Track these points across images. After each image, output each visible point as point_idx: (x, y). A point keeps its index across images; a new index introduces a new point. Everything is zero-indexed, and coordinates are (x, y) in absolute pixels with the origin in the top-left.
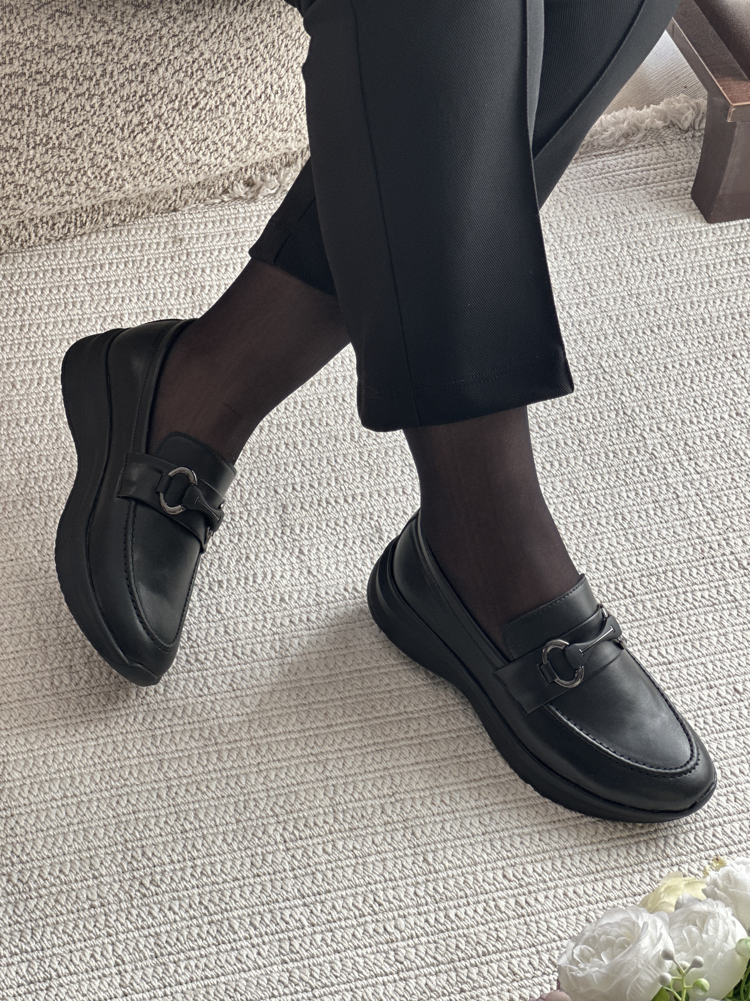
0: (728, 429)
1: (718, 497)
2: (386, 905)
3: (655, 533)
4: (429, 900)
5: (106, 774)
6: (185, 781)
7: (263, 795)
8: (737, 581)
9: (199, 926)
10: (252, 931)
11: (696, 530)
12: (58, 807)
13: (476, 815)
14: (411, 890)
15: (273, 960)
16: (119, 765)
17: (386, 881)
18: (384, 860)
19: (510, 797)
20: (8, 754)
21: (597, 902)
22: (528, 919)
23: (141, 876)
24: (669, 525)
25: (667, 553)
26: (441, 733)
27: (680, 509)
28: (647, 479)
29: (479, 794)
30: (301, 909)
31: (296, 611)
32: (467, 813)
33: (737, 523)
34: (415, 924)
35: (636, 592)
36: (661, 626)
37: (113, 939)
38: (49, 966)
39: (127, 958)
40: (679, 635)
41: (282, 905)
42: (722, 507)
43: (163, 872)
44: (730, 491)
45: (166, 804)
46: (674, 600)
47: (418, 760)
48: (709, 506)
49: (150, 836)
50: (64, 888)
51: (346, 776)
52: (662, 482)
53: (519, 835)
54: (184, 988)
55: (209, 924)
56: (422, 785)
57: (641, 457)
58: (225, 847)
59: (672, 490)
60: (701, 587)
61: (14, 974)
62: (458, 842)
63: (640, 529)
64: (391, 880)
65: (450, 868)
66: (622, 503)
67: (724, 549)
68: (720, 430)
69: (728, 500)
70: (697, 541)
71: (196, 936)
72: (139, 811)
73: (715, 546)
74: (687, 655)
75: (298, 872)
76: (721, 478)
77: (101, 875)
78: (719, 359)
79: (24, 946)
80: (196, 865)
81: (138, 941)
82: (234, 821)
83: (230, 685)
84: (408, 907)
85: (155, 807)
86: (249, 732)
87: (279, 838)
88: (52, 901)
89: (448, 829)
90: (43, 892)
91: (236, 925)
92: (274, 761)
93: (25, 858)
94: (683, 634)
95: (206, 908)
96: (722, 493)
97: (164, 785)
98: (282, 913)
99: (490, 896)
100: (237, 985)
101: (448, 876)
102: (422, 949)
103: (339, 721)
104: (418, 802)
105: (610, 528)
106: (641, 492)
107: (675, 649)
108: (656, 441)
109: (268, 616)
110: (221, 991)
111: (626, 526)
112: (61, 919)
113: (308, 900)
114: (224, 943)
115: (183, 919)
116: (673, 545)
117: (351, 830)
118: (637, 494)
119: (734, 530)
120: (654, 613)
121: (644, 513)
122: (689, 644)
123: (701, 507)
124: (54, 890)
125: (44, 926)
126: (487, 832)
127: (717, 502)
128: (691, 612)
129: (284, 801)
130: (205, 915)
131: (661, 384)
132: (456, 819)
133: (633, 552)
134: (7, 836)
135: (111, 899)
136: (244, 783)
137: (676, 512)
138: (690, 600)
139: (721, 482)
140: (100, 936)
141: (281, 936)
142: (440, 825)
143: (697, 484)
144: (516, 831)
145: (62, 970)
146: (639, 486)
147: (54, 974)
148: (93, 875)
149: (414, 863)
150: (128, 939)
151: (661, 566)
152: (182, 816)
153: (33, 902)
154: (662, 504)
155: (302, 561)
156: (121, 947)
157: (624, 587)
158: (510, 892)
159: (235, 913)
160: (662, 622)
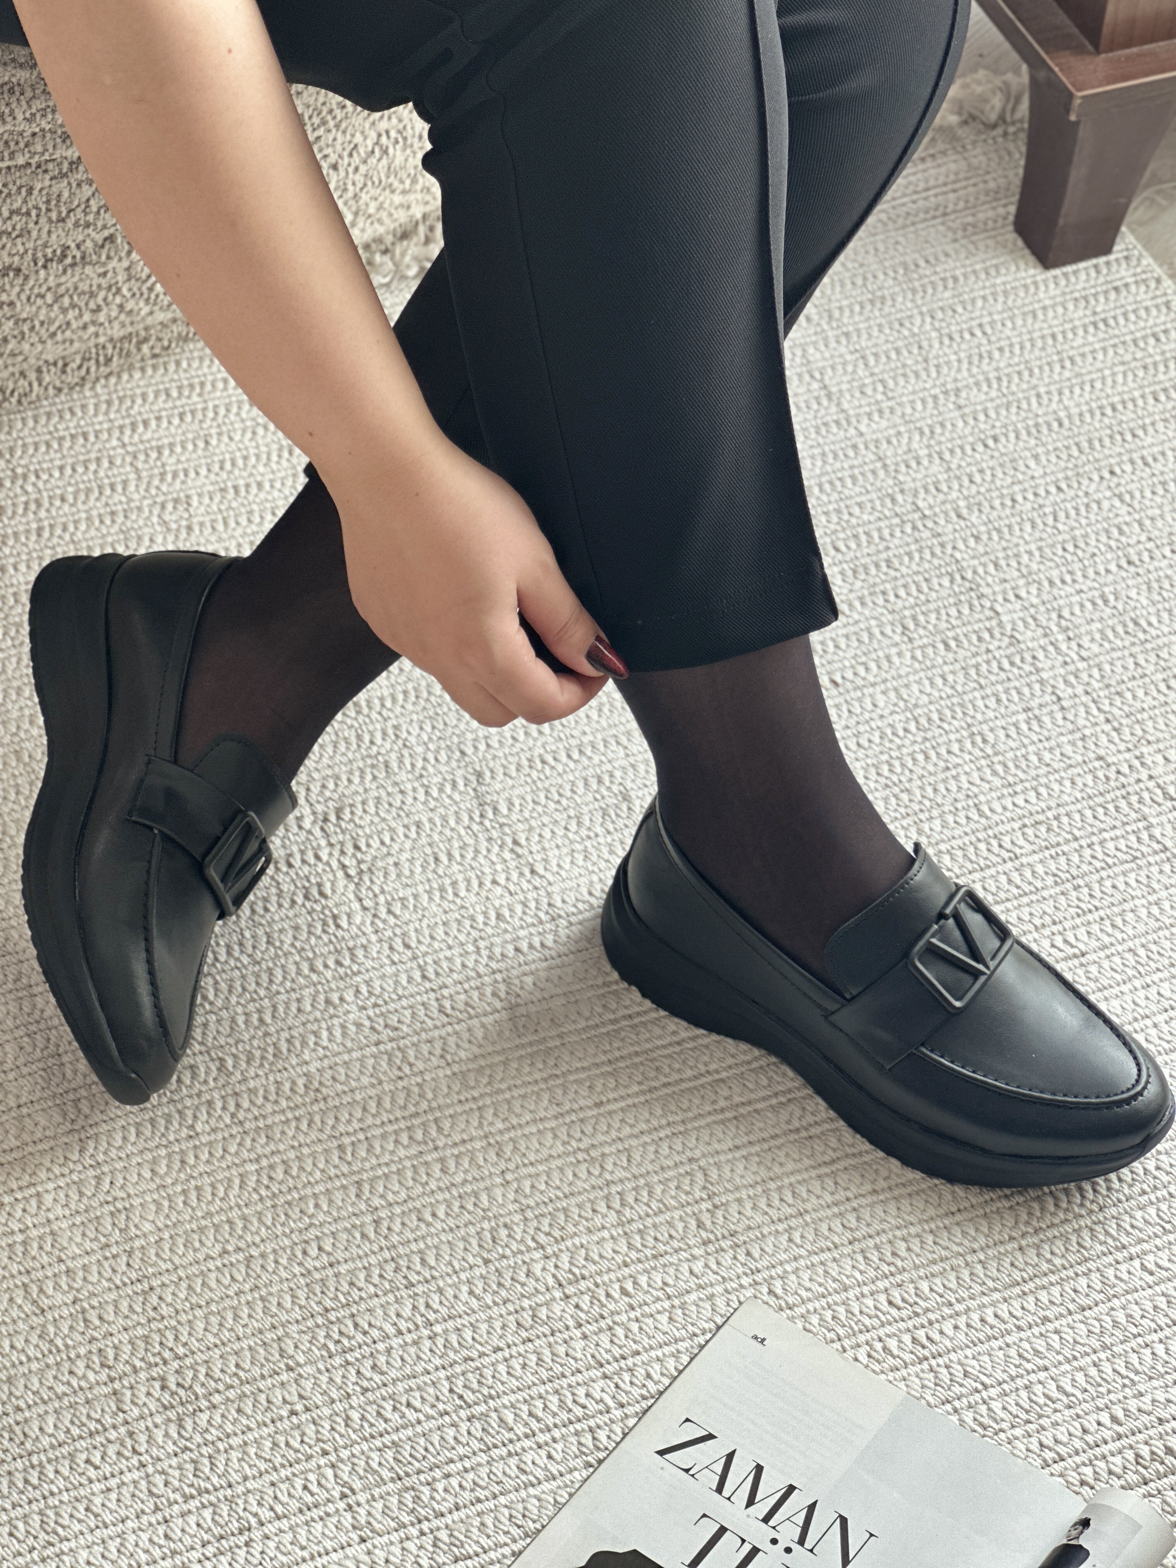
0: (1118, 588)
1: (1118, 693)
3: (1034, 759)
5: (280, 1211)
6: (398, 1210)
7: (517, 1218)
8: (1164, 818)
9: (454, 1425)
11: (1093, 747)
12: (217, 1268)
13: (835, 1215)
15: (572, 1464)
16: (296, 1196)
18: (711, 1297)
19: (882, 1184)
20: (129, 1196)
21: (1030, 1327)
22: (933, 1362)
23: (357, 1360)
24: (1053, 743)
25: (1056, 787)
26: (764, 1099)
27: (1065, 718)
28: (1011, 676)
29: (836, 1183)
30: (602, 1383)
31: (522, 933)
32: (822, 1214)
33: (1152, 731)
35: (1018, 851)
36: (1062, 900)
37: (333, 1458)
38: (245, 1509)
39: (357, 1485)
40: (1090, 911)
41: (573, 1381)
42: (1126, 708)
43: (389, 1351)
44: (1135, 683)
45: (375, 1248)
46: (1076, 859)
47: (738, 1142)
48: (1107, 708)
49: (361, 1298)
50: (247, 1389)
51: (635, 1177)
52: (1034, 678)
53: (904, 1239)
54: (448, 1519)
55: (469, 1420)
56: (750, 1179)
57: (996, 643)
58: (474, 1303)
59: (1049, 690)
60: (1112, 834)
61: (194, 1527)
62: (815, 1259)
63: (1010, 755)
65: (809, 1300)
66: (979, 717)
67: (1138, 772)
68: (1106, 590)
69: (1134, 697)
70: (1097, 764)
71: (452, 1442)
72: (339, 1262)
73: (1125, 769)
74: (1107, 940)
75: (588, 1329)
76: (1119, 663)
77: (298, 1364)
78: (1090, 479)
79: (202, 1484)
80: (436, 1335)
81: (368, 1458)
82: (480, 1261)
83: (442, 1057)
85: (361, 1253)
86: (481, 1125)
87: (551, 1282)
88: (233, 1412)
89: (798, 1241)
90: (217, 1399)
91: (509, 1417)
92: (525, 1165)
93: (181, 1351)
94: (1097, 909)
95: (461, 1397)
96: (1123, 687)
97: (368, 1219)
98: (573, 1394)
99: (873, 1334)
100: (525, 1508)
101: (808, 1312)
103: (611, 1096)
104: (748, 1205)
105: (967, 757)
106: (1003, 697)
107: (1088, 933)
108: (1015, 616)
109: (482, 944)
110: (503, 1519)
111: (989, 751)
112: (250, 1436)
113: (609, 1369)
114: (496, 1446)
115: (429, 1417)
116: (1063, 774)
117: (655, 1257)
118: (999, 701)
119: (1149, 742)
120: (1050, 880)
121: (1013, 729)
122: (1107, 923)
123: (1095, 712)
124: (231, 1394)
125: (226, 1451)
126: (855, 1239)
127: (1118, 701)
128: (1104, 874)
129: (550, 1225)
130: (461, 1407)
131: (1010, 527)
132: (807, 1224)
133: (1005, 791)
134: (149, 1321)
135: (318, 1399)
136: (486, 1203)
137: (1060, 722)
138: (1100, 856)
139: (1119, 669)
140: (312, 1456)
141: (578, 1426)
142: (786, 1236)
143: (1084, 676)
144: (898, 1233)
145: (265, 1514)
146: (1000, 688)
147: (253, 1521)
148: (287, 1365)
150: (353, 1455)
151: (1049, 808)
152: (403, 1263)
153: (204, 1417)
154: (1037, 712)
155: (519, 856)
156: (347, 1469)
157: (1000, 846)
158: (902, 1325)
159: (505, 1400)
160: (1063, 893)
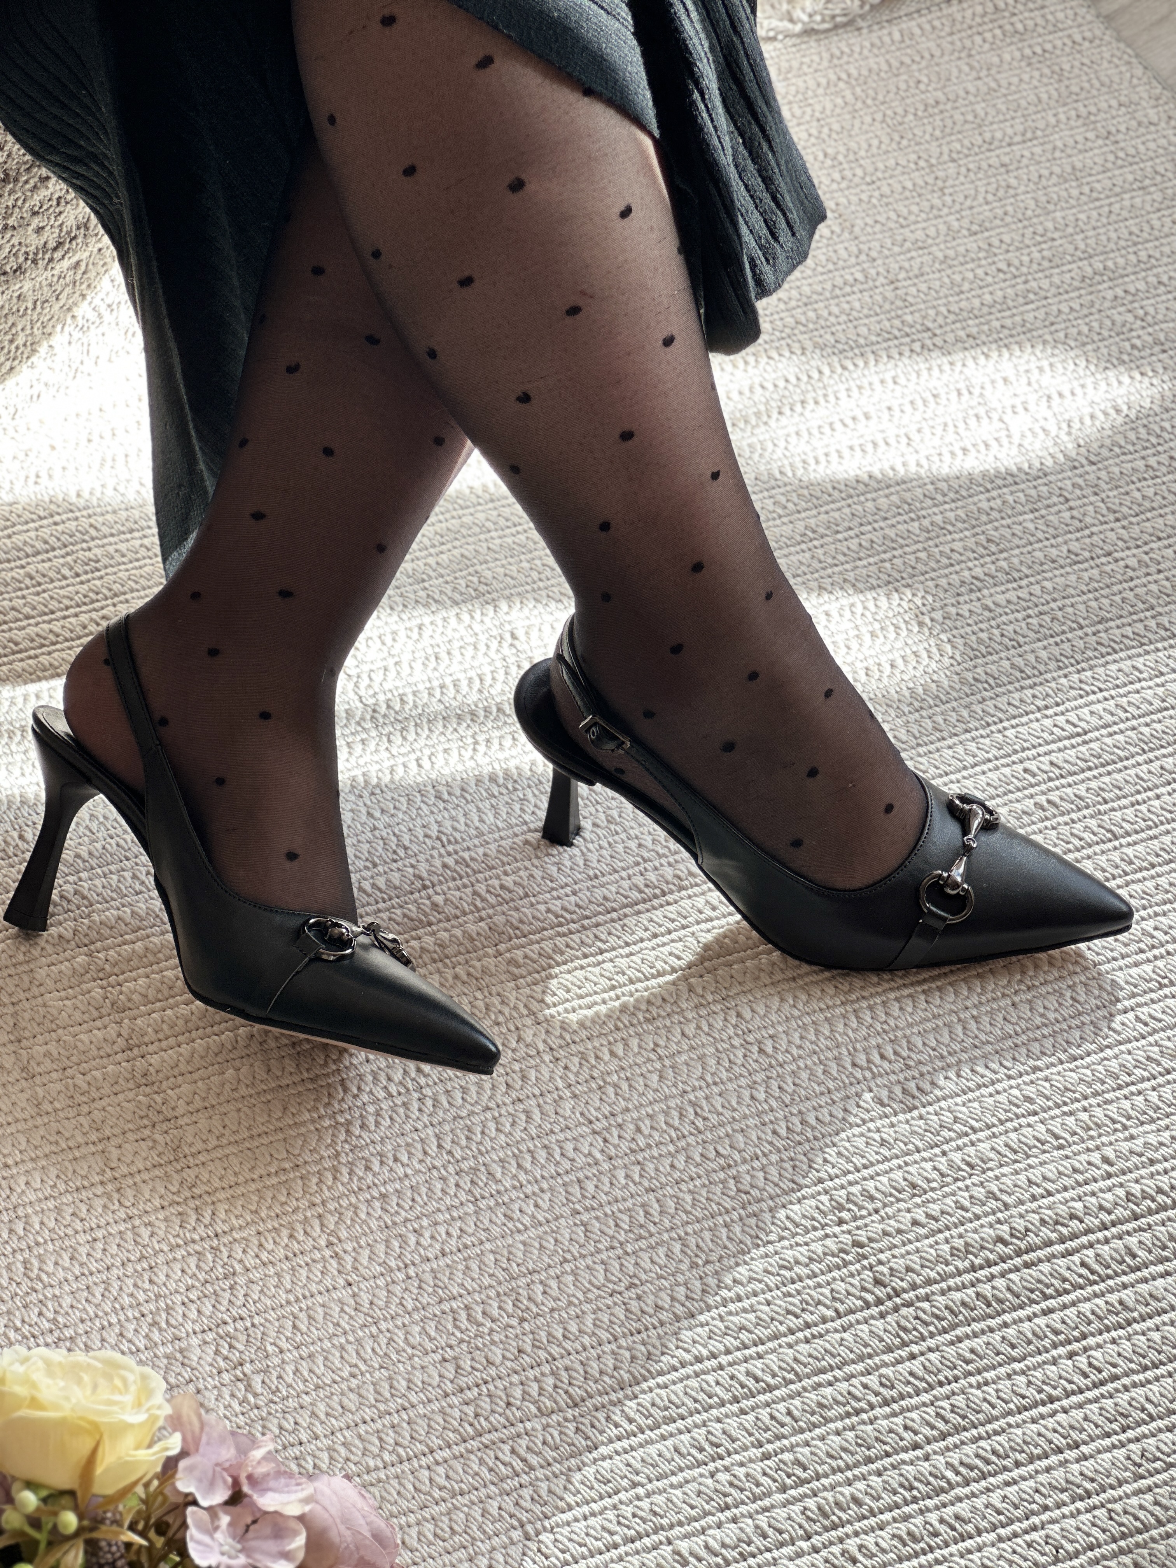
2: (714, 1119)
4: (774, 1104)
10: (522, 1177)
14: (746, 1094)
17: (708, 1086)
30: (590, 1138)
34: (759, 1138)
41: (561, 1137)
64: (715, 1084)
75: (578, 1089)
84: (745, 1117)
91: (498, 1171)
95: (450, 1152)
98: (561, 1148)
101: (799, 1068)
102: (773, 1171)
130: (449, 1162)
149: (745, 1056)
158: (893, 1078)
159: (494, 1155)
